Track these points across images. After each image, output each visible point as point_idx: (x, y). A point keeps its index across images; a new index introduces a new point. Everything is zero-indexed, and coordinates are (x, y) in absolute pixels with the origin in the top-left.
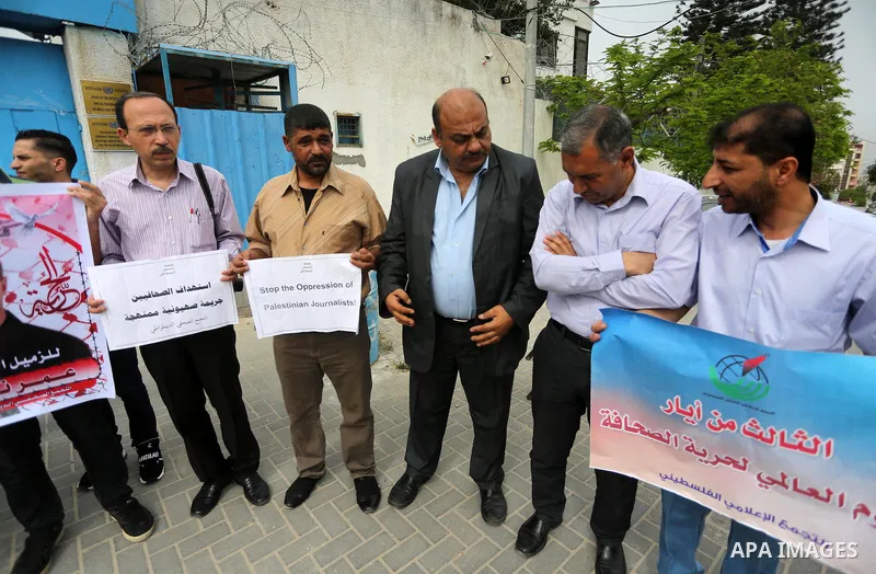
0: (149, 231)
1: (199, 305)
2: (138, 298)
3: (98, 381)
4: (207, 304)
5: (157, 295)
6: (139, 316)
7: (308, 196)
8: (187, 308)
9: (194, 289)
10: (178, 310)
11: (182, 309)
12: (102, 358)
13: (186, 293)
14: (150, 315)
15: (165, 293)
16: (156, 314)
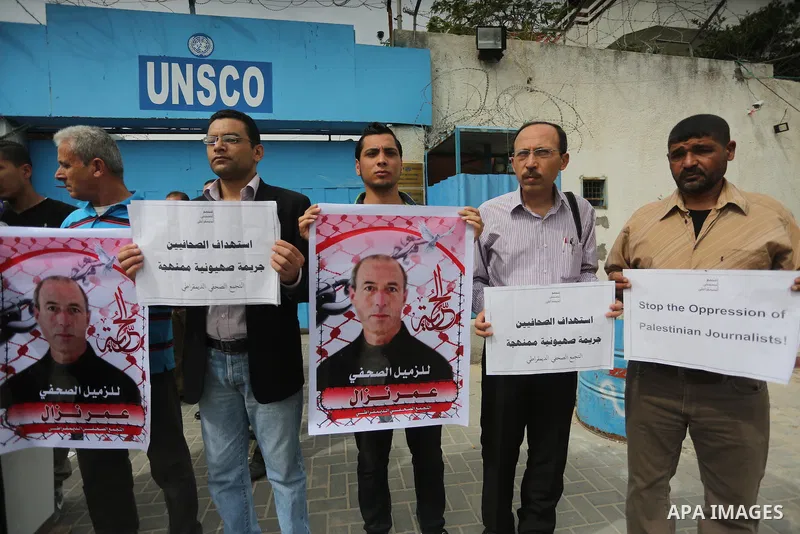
0: (523, 256)
1: (577, 341)
2: (522, 325)
3: (453, 405)
4: (586, 341)
5: (540, 323)
6: (519, 344)
7: (698, 219)
8: (565, 342)
9: (576, 321)
10: (556, 343)
11: (560, 343)
12: (461, 383)
13: (566, 325)
14: (529, 344)
15: (547, 323)
16: (535, 344)
